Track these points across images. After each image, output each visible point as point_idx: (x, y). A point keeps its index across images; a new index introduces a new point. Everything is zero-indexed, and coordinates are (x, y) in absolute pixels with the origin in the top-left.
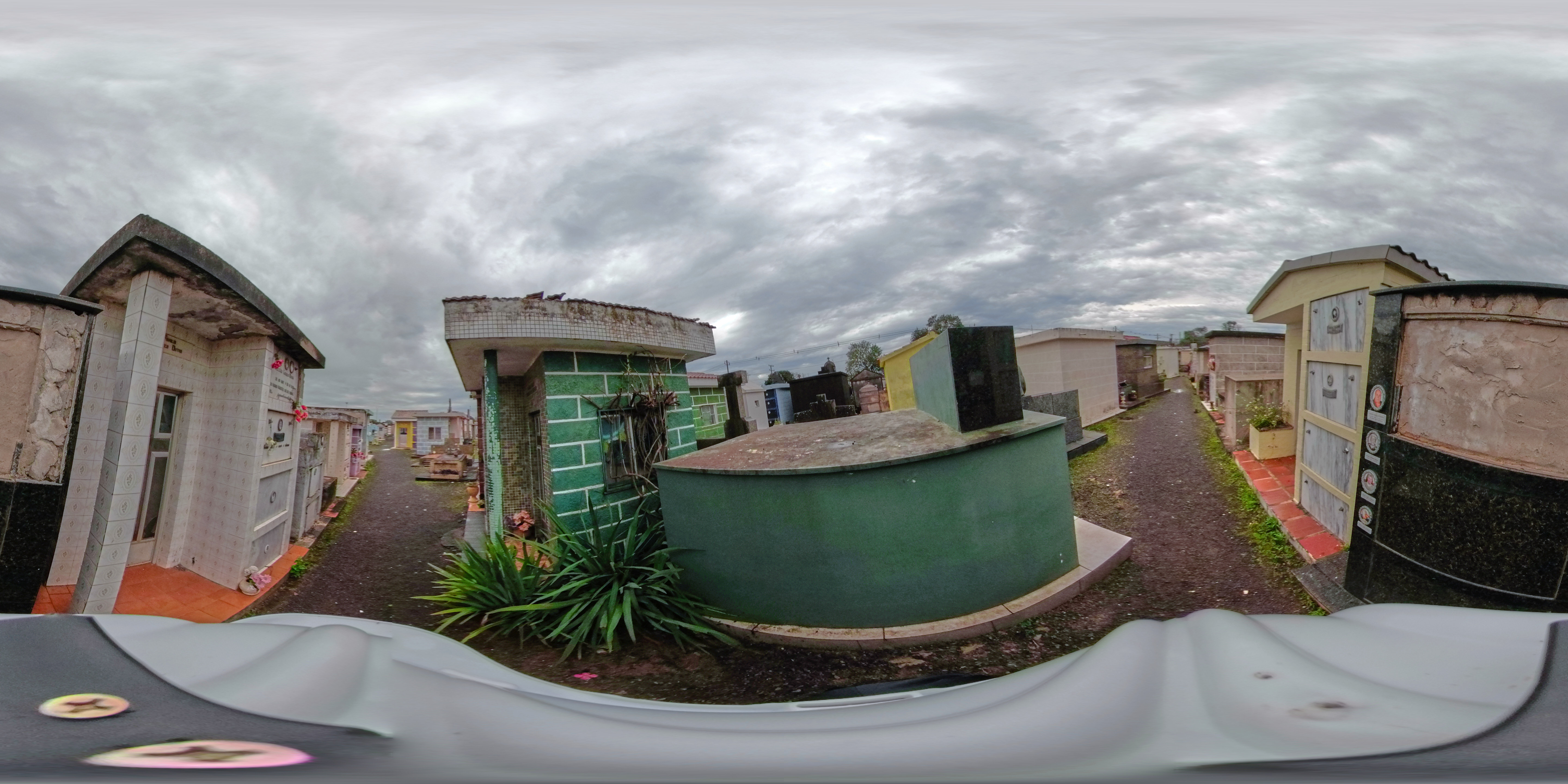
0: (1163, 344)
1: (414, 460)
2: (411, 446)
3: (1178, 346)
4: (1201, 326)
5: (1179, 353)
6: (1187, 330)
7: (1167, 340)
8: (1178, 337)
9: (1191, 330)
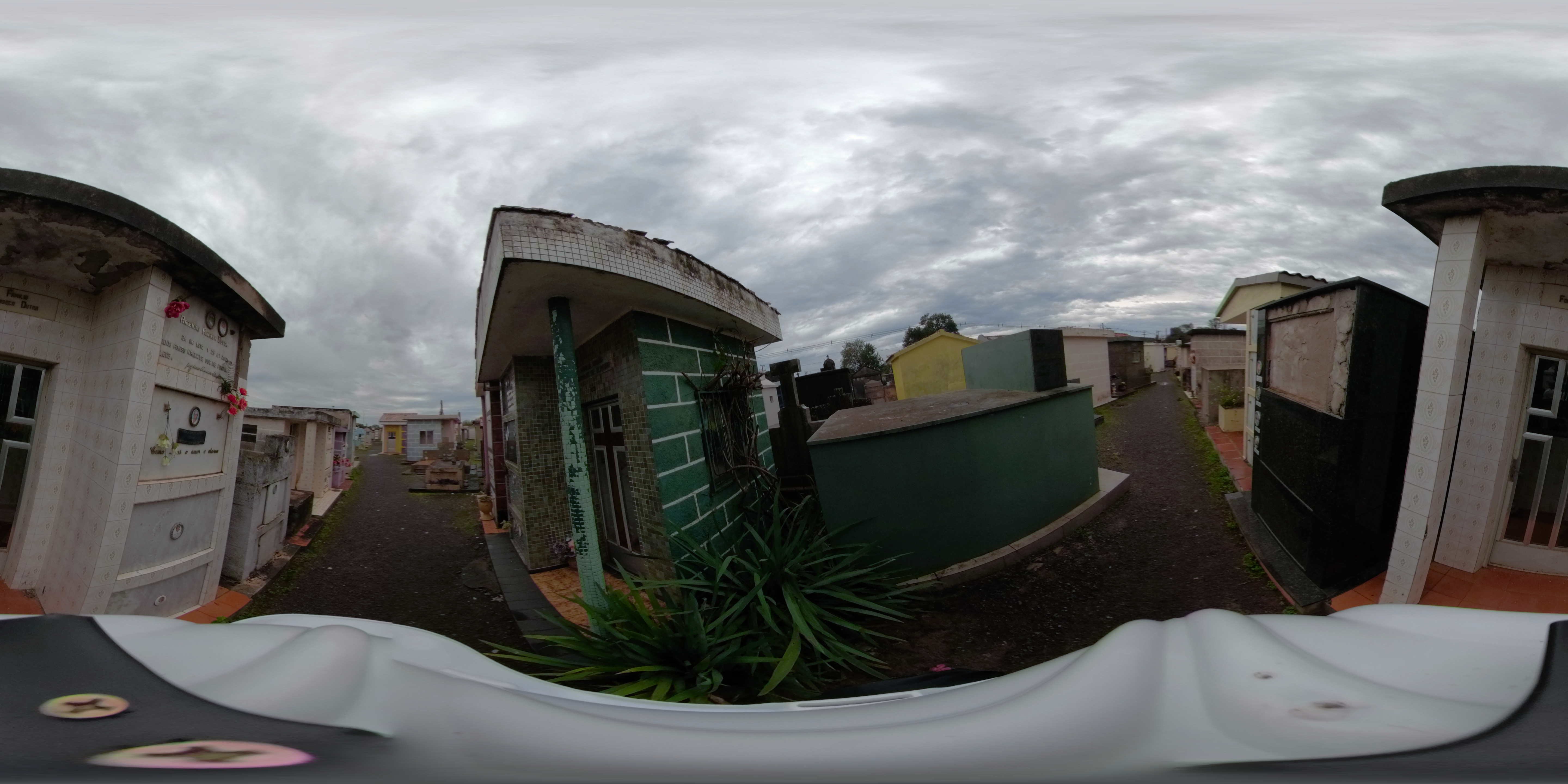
0: (1150, 340)
1: (404, 467)
2: (400, 451)
3: (1163, 342)
4: (1187, 323)
5: (1165, 349)
6: (1173, 327)
7: (1153, 337)
8: (1165, 333)
9: (1177, 326)
